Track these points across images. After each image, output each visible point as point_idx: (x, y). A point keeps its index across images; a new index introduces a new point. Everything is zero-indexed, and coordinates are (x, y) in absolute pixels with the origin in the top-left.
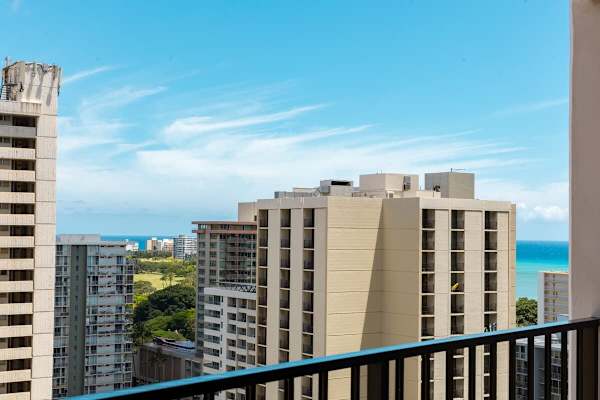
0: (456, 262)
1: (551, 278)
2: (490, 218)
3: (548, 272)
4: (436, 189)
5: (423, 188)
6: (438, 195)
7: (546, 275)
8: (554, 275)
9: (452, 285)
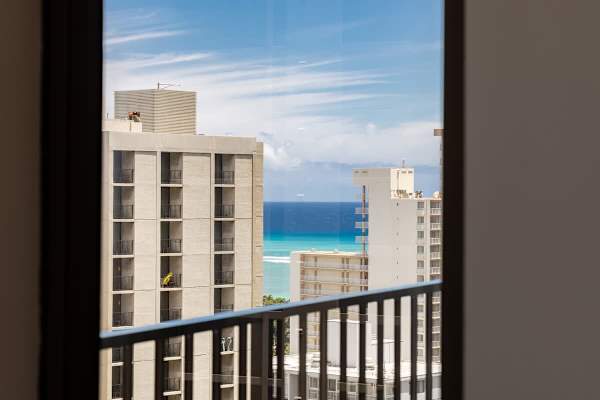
0: (169, 237)
1: (311, 263)
2: (222, 163)
3: (308, 252)
4: (134, 116)
5: (113, 116)
6: (137, 127)
7: (304, 257)
8: (316, 258)
9: (163, 276)
